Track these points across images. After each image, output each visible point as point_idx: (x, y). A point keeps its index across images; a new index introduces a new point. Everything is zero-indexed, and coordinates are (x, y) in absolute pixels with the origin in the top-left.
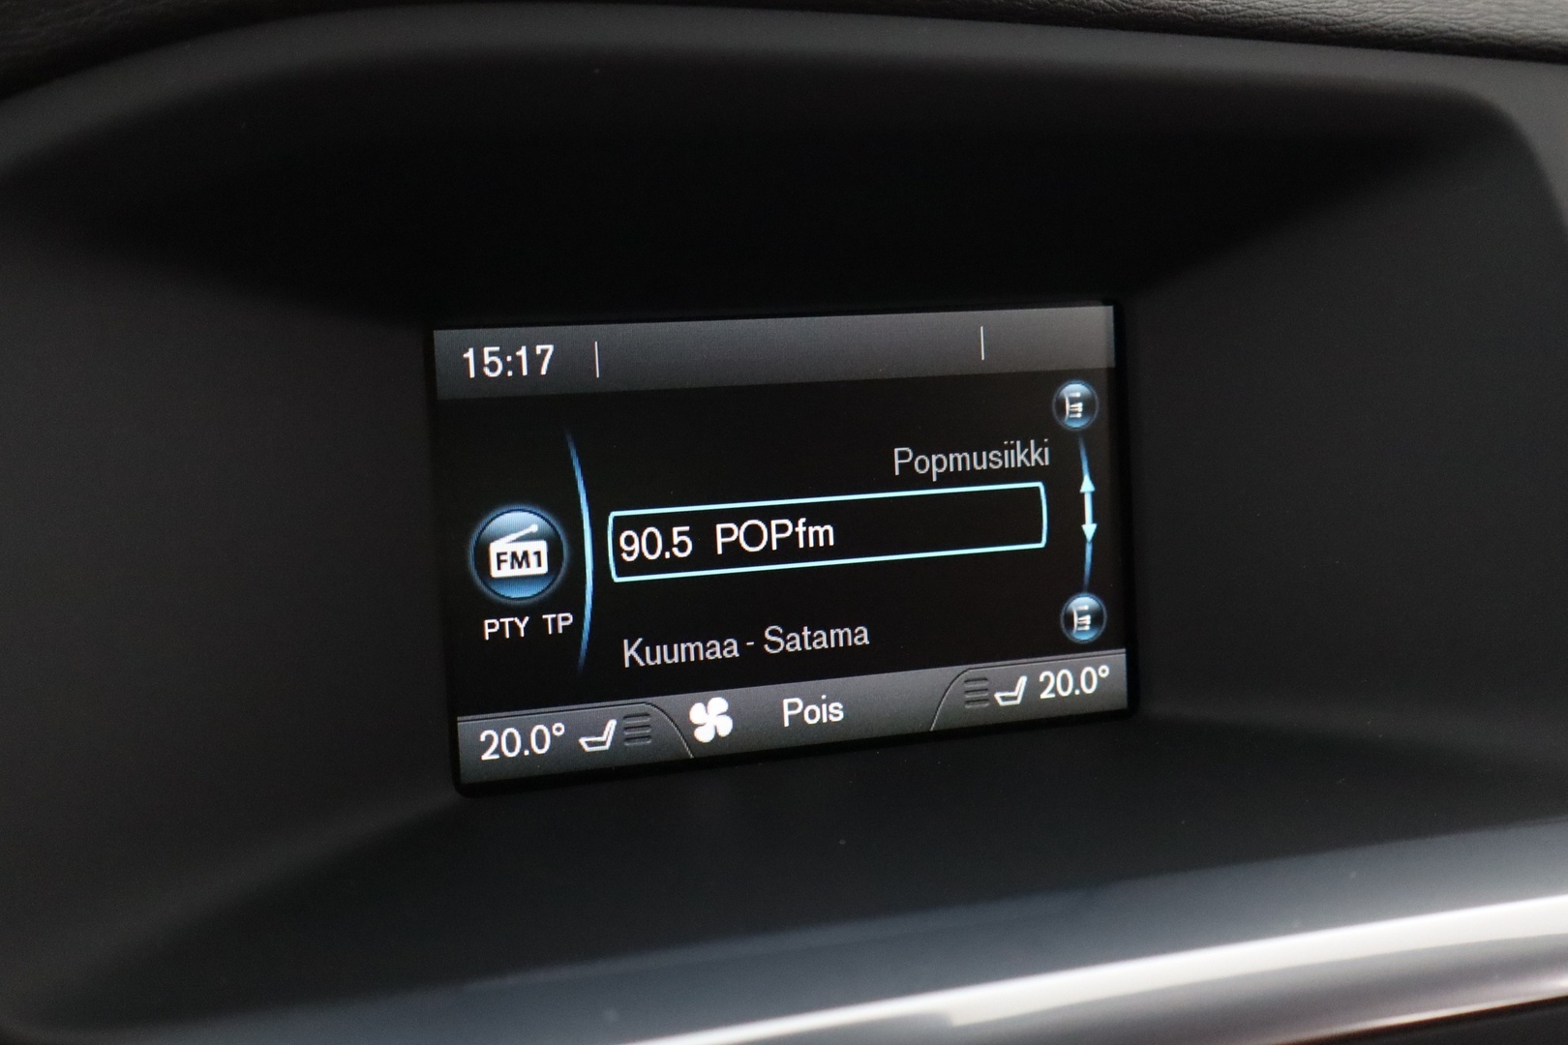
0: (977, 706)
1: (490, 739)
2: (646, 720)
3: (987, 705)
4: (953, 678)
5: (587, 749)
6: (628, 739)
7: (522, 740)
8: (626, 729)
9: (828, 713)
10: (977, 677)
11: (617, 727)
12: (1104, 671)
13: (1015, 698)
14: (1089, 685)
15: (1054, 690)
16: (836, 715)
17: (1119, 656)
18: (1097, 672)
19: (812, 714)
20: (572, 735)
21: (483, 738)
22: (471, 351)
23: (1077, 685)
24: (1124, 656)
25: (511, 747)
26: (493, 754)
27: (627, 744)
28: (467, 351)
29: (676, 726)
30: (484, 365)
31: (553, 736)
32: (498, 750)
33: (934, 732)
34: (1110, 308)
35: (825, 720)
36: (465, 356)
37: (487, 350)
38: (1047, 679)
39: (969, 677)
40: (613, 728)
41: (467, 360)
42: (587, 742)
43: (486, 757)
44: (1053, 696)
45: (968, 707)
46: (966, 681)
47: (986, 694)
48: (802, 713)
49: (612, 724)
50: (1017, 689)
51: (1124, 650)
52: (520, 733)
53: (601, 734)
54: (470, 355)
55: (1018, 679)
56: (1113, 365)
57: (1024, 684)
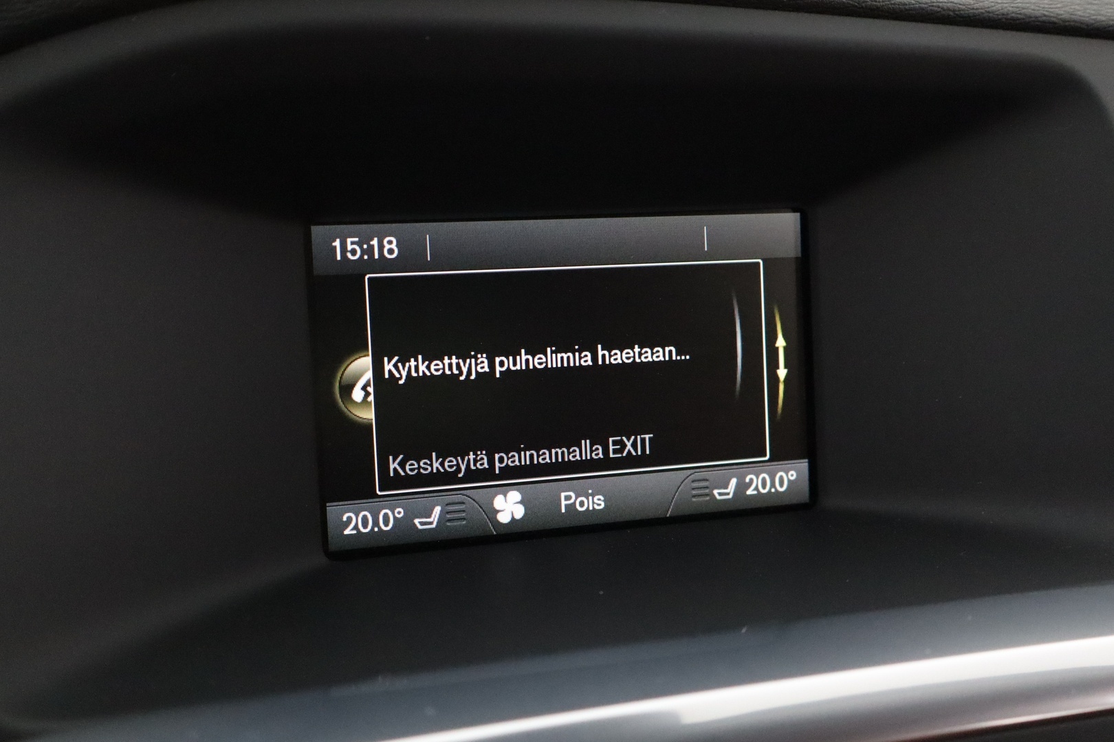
0: (701, 499)
1: (350, 519)
2: (462, 507)
3: (708, 498)
4: (683, 479)
5: (420, 527)
6: (449, 520)
7: (373, 520)
8: (448, 513)
9: (593, 503)
10: (701, 478)
11: (441, 511)
12: (793, 475)
13: (728, 494)
14: (781, 485)
15: (756, 488)
16: (599, 505)
17: (804, 465)
18: (787, 476)
19: (582, 504)
20: (409, 516)
21: (345, 519)
22: (338, 240)
23: (773, 485)
24: (807, 464)
25: (365, 525)
26: (352, 530)
27: (448, 524)
28: (335, 241)
29: (484, 511)
30: (348, 251)
31: (395, 518)
32: (356, 527)
33: (670, 517)
34: (798, 215)
35: (591, 508)
36: (334, 244)
37: (349, 240)
38: (751, 480)
39: (694, 479)
40: (439, 512)
41: (335, 247)
42: (419, 522)
43: (347, 532)
44: (755, 492)
45: (694, 500)
46: (693, 481)
47: (707, 491)
48: (575, 503)
49: (437, 510)
50: (730, 487)
51: (807, 460)
52: (372, 516)
53: (429, 516)
54: (337, 243)
55: (730, 480)
56: (800, 255)
57: (734, 484)
